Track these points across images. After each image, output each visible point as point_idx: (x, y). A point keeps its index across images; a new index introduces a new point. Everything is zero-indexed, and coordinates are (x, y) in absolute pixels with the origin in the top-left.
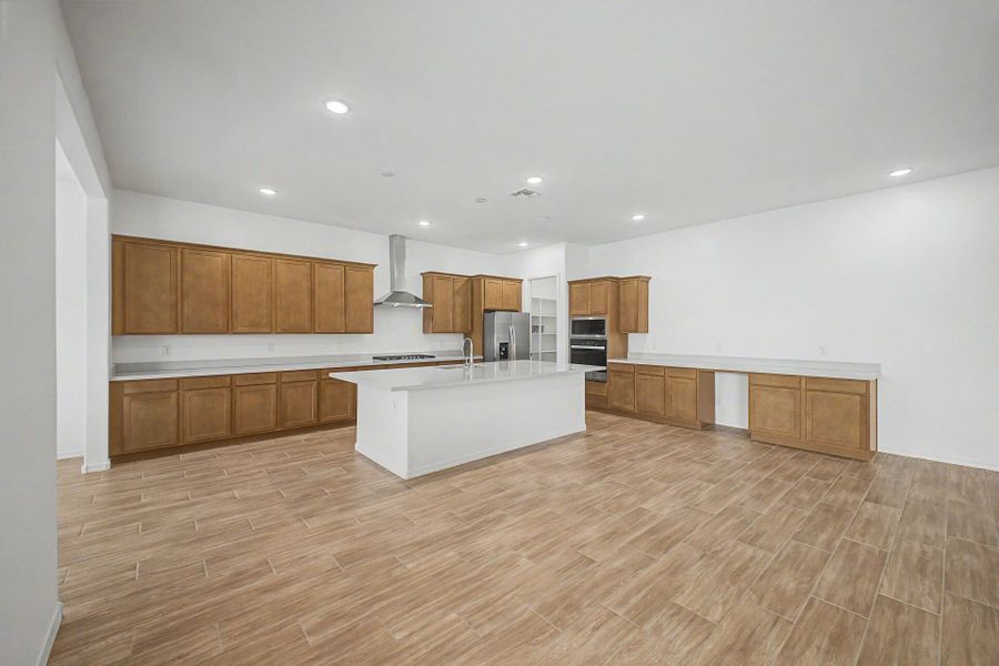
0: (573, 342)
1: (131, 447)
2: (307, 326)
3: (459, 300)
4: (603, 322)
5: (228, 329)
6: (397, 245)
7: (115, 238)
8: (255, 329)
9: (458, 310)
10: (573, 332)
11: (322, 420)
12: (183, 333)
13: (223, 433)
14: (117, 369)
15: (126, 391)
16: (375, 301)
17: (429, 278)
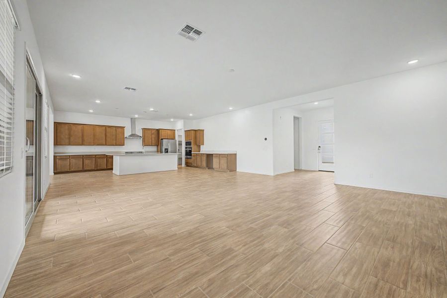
0: (186, 148)
1: (58, 171)
2: (104, 143)
3: (153, 136)
4: (191, 142)
5: (82, 144)
6: (133, 121)
7: (54, 123)
8: (89, 144)
9: (153, 139)
10: (186, 145)
11: (108, 168)
12: (71, 145)
13: (81, 169)
14: (55, 153)
15: (58, 158)
16: (125, 136)
17: (144, 130)
